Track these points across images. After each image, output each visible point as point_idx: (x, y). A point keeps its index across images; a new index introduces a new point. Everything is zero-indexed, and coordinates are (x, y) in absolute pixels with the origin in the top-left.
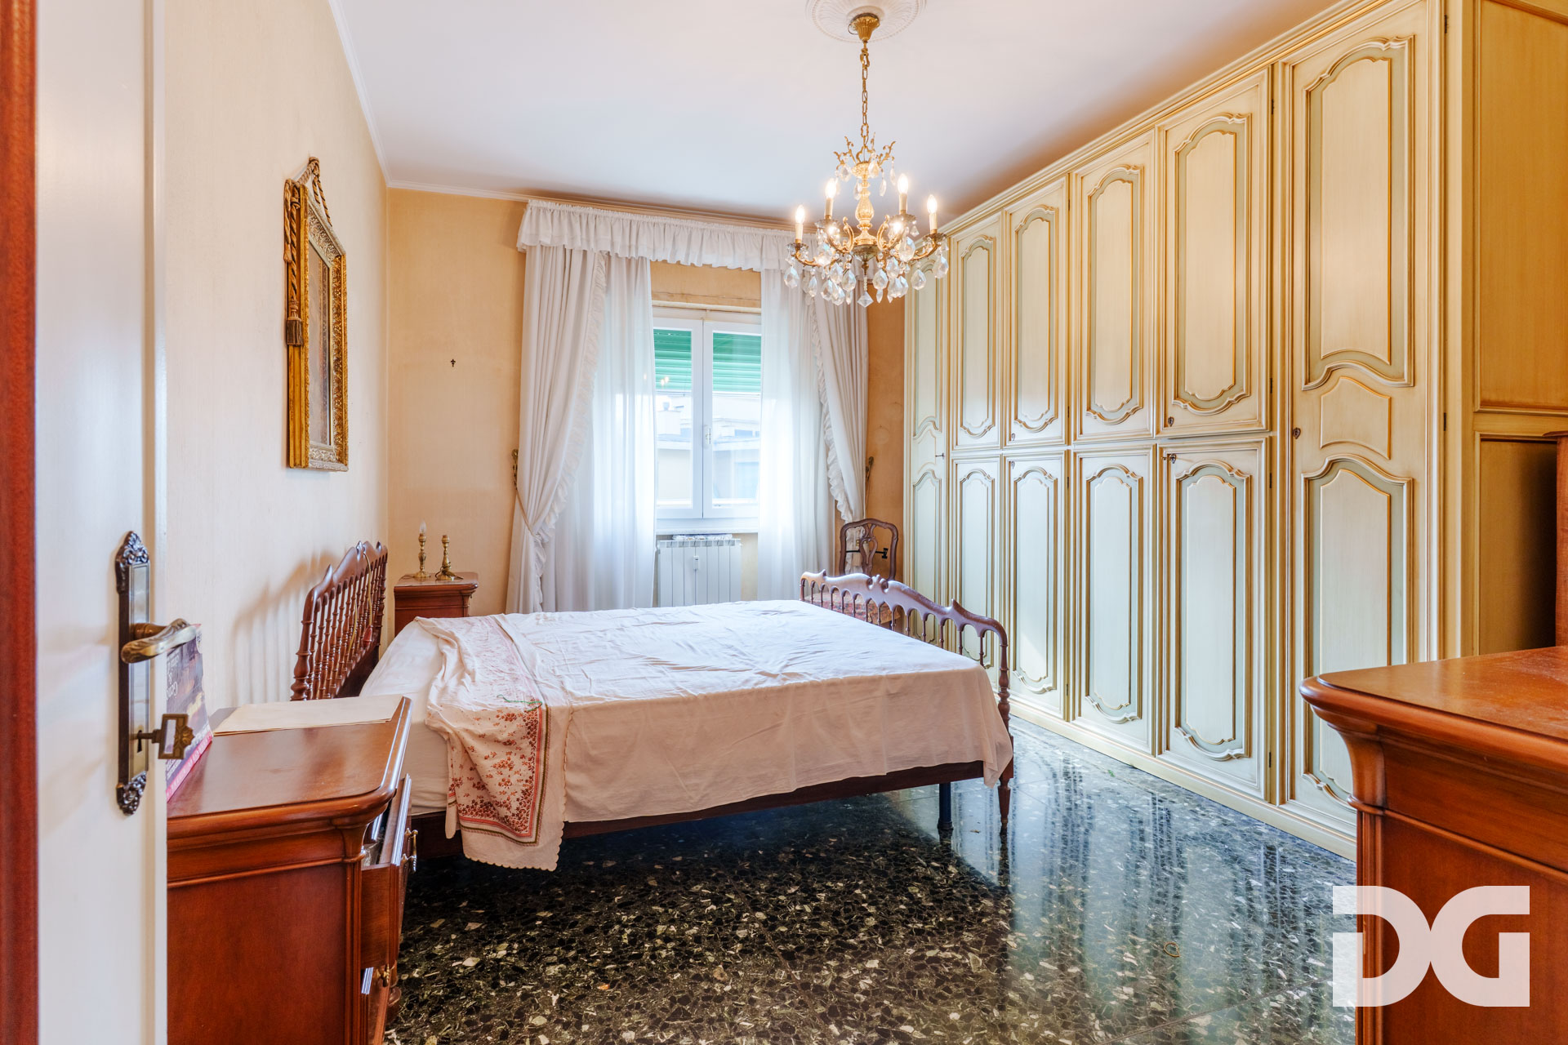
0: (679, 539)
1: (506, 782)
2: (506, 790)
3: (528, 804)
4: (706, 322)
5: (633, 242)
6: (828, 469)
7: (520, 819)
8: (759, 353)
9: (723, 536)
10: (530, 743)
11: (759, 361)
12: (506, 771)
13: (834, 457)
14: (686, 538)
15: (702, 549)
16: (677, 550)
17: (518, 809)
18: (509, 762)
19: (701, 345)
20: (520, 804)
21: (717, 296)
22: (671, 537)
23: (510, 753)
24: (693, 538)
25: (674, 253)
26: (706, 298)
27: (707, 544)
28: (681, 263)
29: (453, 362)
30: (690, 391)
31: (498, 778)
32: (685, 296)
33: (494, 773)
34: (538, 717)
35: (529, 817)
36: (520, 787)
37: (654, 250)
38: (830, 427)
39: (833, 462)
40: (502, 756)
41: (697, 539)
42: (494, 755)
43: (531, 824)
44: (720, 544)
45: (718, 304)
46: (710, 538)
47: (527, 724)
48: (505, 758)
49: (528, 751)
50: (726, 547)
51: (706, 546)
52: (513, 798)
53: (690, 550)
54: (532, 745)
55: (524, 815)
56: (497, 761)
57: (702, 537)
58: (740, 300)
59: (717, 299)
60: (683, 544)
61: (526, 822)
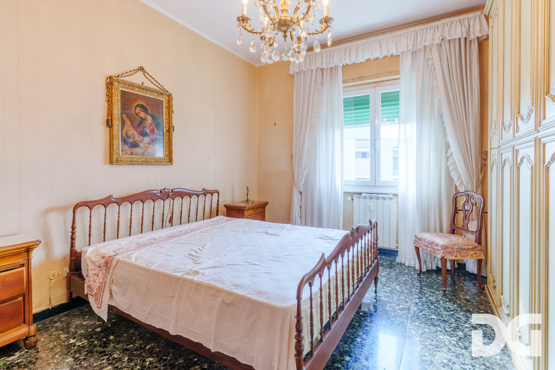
0: (363, 195)
1: (94, 281)
2: (94, 284)
3: (99, 292)
4: (376, 88)
5: (331, 60)
6: (448, 160)
7: (96, 297)
8: (398, 100)
9: (387, 195)
10: (105, 269)
11: (398, 104)
12: (96, 277)
13: (450, 153)
14: (367, 194)
15: (374, 201)
16: (362, 200)
17: (96, 293)
18: (98, 274)
19: (376, 101)
20: (97, 291)
21: (378, 74)
22: (361, 194)
23: (100, 271)
24: (370, 195)
25: (350, 60)
26: (371, 77)
27: (378, 198)
28: (355, 63)
29: (275, 124)
30: (369, 124)
31: (92, 279)
32: (360, 78)
33: (92, 276)
34: (109, 260)
35: (99, 297)
36: (98, 285)
37: (341, 60)
38: (447, 135)
39: (450, 156)
40: (97, 271)
41: (372, 196)
42: (94, 270)
43: (99, 300)
44: (384, 199)
45: (378, 78)
46: (379, 196)
47: (105, 262)
48: (97, 272)
49: (104, 272)
50: (387, 201)
51: (377, 199)
52: (95, 288)
53: (368, 201)
54: (106, 270)
55: (97, 296)
56: (94, 272)
57: (375, 195)
58: (390, 73)
59: (377, 75)
60: (365, 197)
61: (98, 299)
